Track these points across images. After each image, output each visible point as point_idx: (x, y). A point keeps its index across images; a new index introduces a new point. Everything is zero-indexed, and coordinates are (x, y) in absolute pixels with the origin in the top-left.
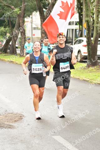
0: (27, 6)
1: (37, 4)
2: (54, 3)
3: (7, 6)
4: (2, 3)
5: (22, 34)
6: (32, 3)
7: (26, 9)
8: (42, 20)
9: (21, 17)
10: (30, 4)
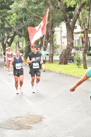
0: (55, 17)
1: (63, 15)
2: (79, 13)
3: (36, 17)
4: (32, 15)
5: (51, 42)
6: (59, 15)
7: (54, 20)
8: (68, 29)
9: (49, 27)
10: (57, 15)
